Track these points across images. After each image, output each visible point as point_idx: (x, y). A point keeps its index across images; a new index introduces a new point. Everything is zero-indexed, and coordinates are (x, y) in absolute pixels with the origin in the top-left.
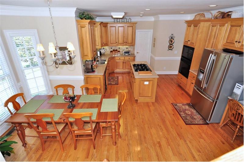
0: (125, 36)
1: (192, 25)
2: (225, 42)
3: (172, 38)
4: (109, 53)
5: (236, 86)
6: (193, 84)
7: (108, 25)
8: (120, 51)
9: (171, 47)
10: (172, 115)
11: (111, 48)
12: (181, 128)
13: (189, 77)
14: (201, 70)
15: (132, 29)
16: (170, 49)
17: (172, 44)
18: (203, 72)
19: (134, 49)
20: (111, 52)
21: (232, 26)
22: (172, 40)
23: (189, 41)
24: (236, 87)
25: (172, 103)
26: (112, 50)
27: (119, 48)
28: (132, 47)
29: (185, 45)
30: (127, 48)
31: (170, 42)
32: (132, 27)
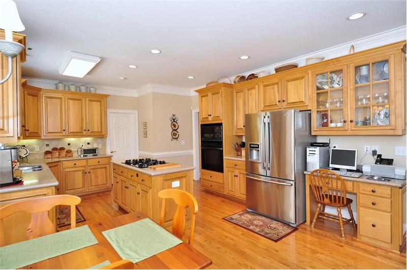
0: (84, 117)
1: (210, 94)
2: (263, 106)
3: (174, 120)
4: (42, 156)
5: (308, 152)
6: (237, 176)
7: (41, 93)
8: (73, 149)
9: (175, 134)
10: (242, 236)
11: (47, 145)
12: (278, 251)
13: (225, 169)
14: (251, 146)
15: (99, 106)
16: (174, 137)
17: (175, 130)
18: (257, 146)
19: (104, 144)
20: (47, 153)
21: (265, 86)
22: (175, 123)
23: (210, 115)
24: (308, 154)
25: (223, 219)
26: (49, 149)
27: (69, 144)
28: (100, 140)
29: (203, 123)
30: (88, 144)
31: (173, 126)
32: (100, 101)
